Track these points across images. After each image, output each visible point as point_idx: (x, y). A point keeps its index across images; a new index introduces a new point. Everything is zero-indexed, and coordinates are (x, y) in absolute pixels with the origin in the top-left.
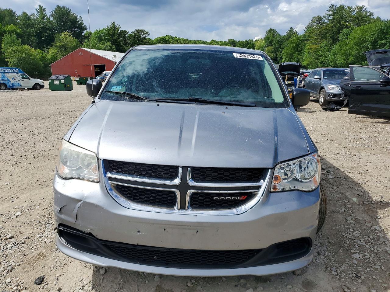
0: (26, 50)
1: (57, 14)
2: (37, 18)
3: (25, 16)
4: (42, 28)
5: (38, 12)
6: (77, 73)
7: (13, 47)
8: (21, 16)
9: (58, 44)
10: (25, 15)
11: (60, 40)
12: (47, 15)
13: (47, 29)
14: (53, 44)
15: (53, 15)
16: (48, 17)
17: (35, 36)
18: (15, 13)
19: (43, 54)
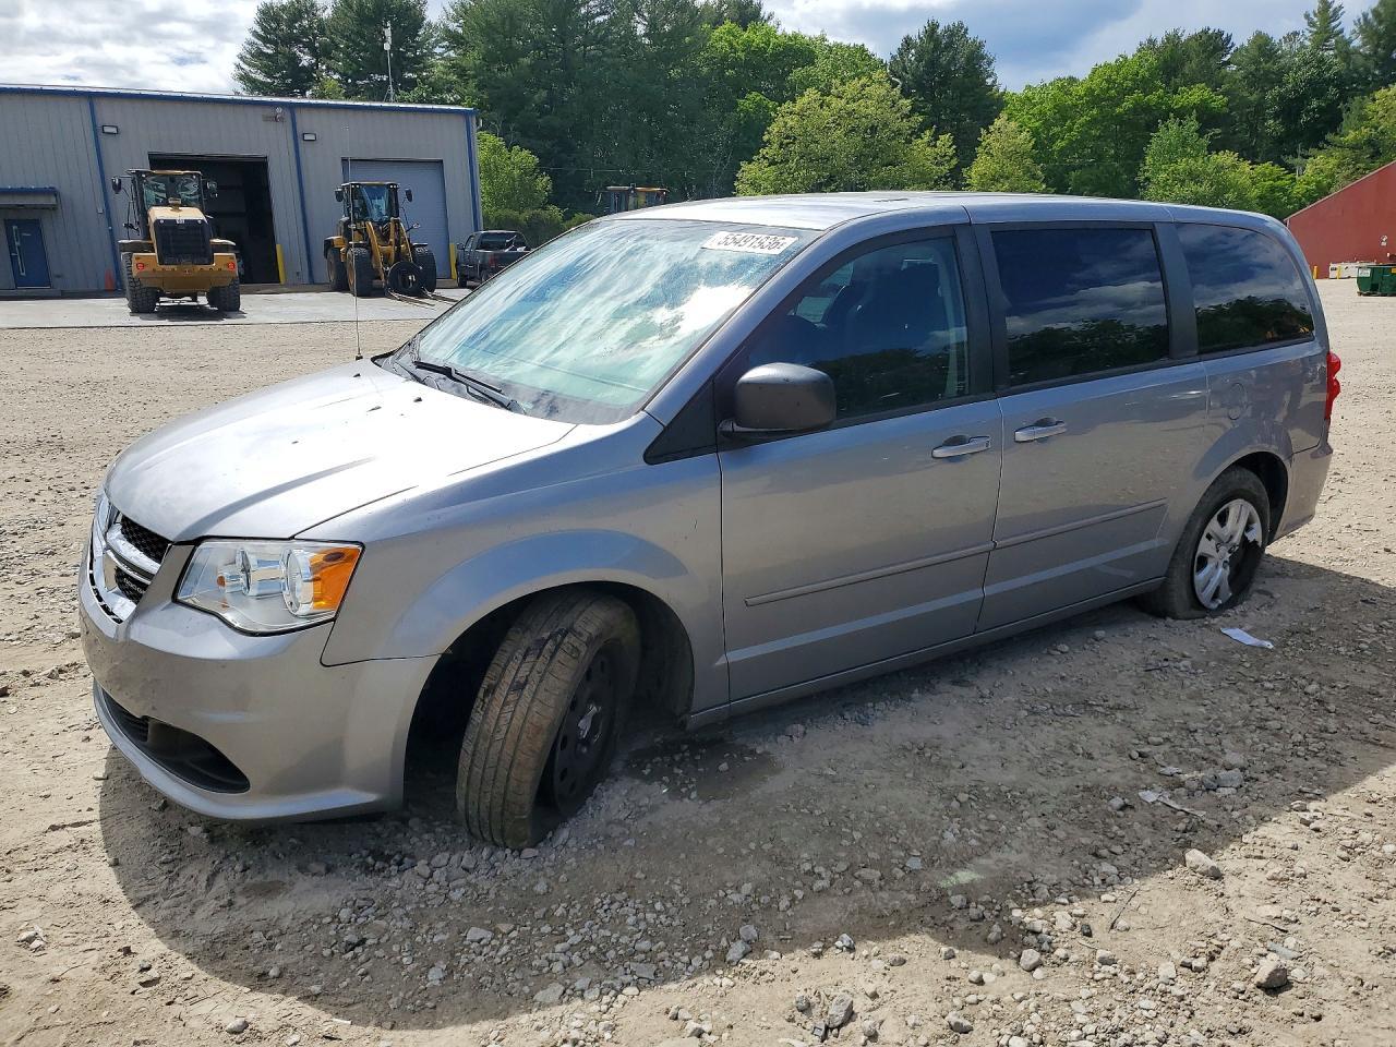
0: (1219, 168)
1: (1380, 23)
2: (1303, 46)
3: (1260, 47)
4: (1309, 82)
5: (1312, 24)
6: (1387, 249)
7: (1176, 162)
8: (1247, 50)
9: (1352, 135)
10: (1260, 41)
11: (1363, 118)
12: (1342, 31)
13: (1330, 81)
14: (1329, 137)
15: (1365, 27)
16: (1347, 37)
17: (1276, 116)
18: (1229, 39)
19: (1279, 178)
